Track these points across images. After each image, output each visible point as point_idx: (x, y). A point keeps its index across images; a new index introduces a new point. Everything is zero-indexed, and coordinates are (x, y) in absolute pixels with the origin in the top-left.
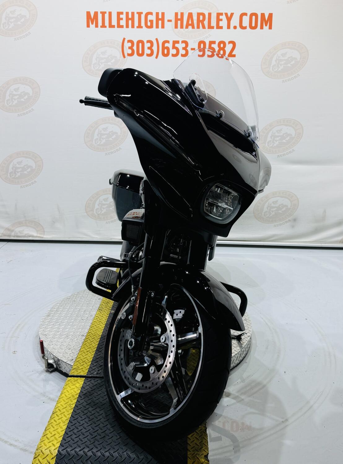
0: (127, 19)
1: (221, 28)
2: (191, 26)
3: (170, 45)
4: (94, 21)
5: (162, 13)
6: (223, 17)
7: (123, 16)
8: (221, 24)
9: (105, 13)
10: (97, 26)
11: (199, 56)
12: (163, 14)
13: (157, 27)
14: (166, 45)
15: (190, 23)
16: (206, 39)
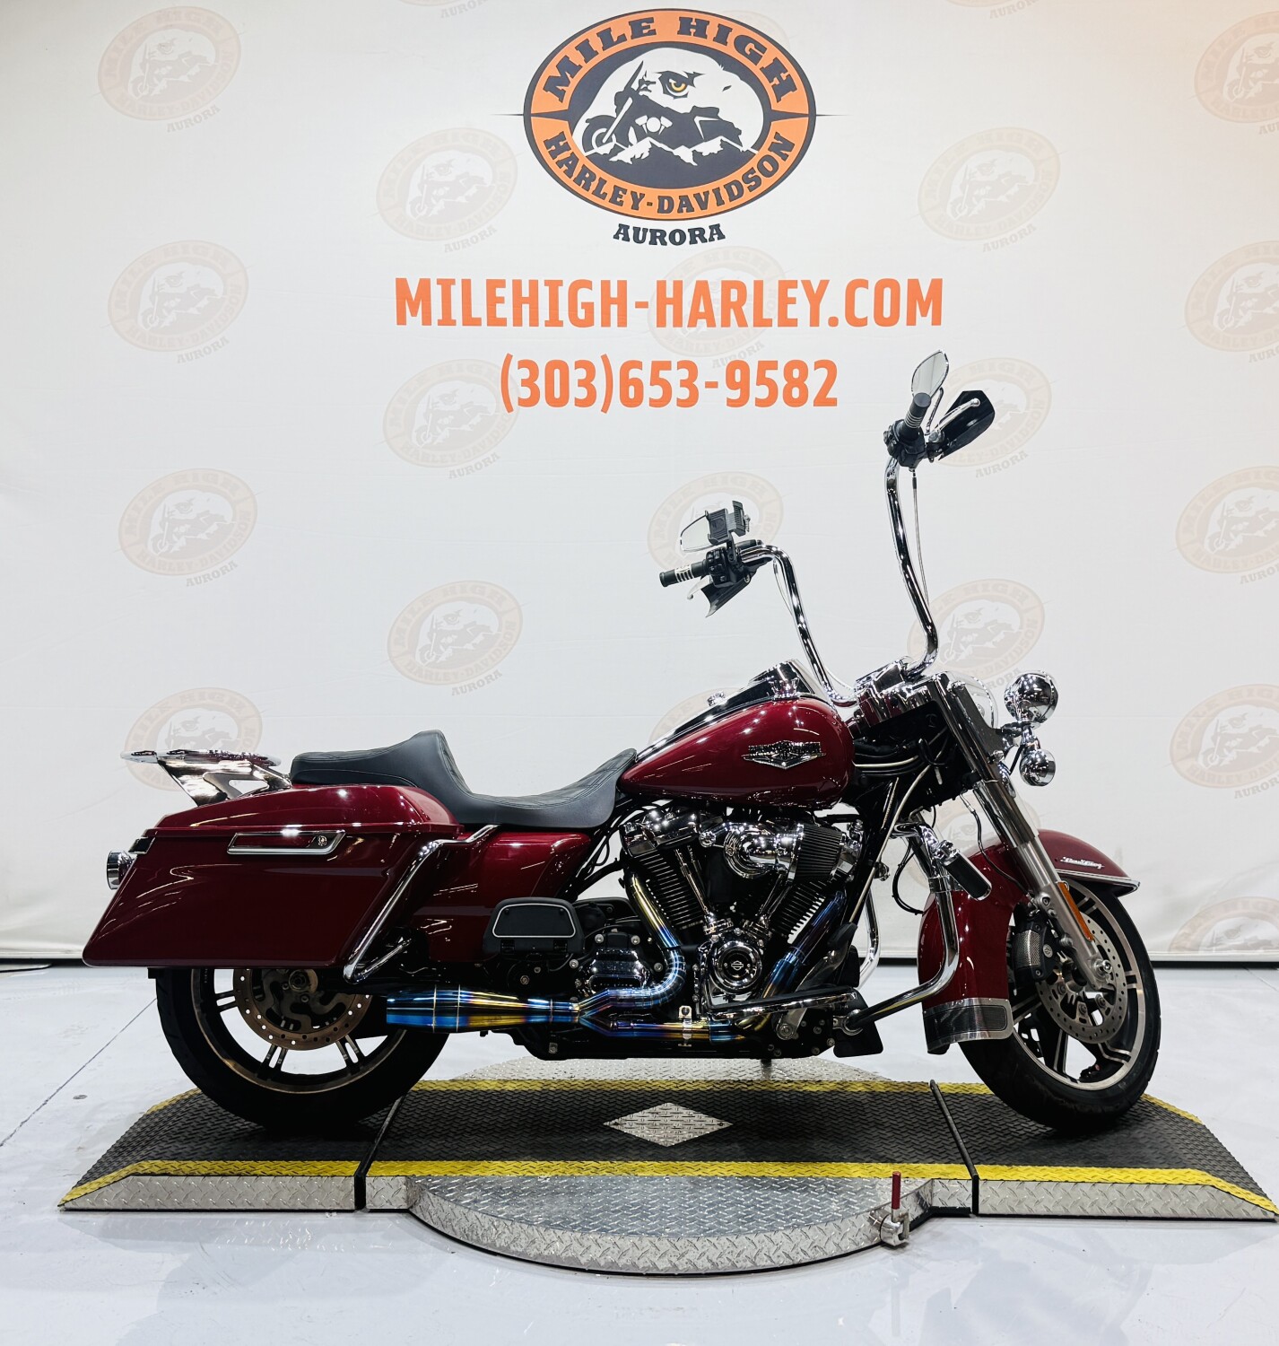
0: (518, 301)
1: (793, 323)
2: (704, 321)
3: (644, 375)
4: (418, 304)
5: (619, 282)
6: (798, 293)
7: (506, 293)
8: (792, 312)
9: (453, 282)
10: (427, 320)
11: (731, 403)
12: (622, 286)
13: (606, 322)
14: (633, 373)
15: (702, 309)
16: (750, 354)
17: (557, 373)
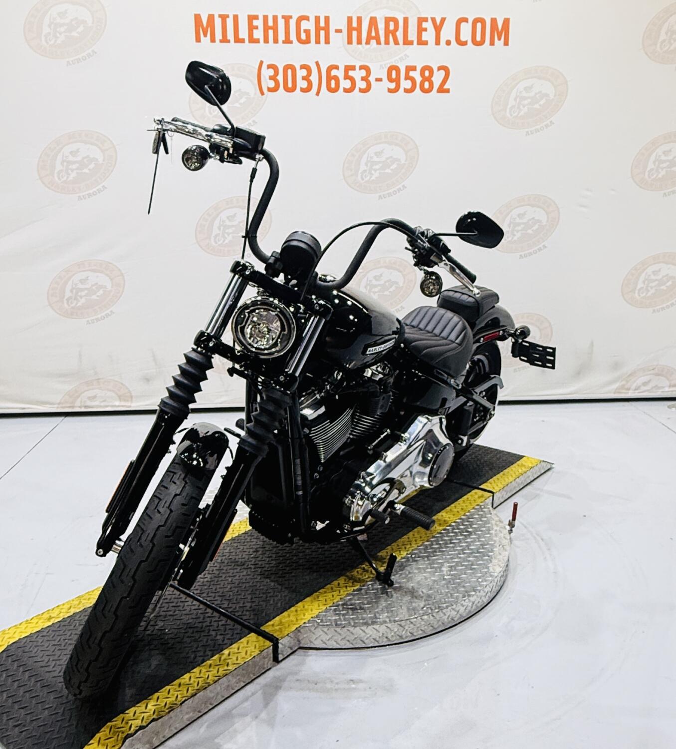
0: (266, 28)
1: (426, 43)
3: (340, 74)
4: (207, 31)
5: (325, 17)
6: (428, 25)
7: (259, 23)
8: (425, 36)
9: (228, 16)
10: (213, 40)
11: (390, 91)
12: (327, 19)
13: (318, 42)
14: (334, 72)
15: (373, 34)
16: (401, 61)
17: (290, 71)
